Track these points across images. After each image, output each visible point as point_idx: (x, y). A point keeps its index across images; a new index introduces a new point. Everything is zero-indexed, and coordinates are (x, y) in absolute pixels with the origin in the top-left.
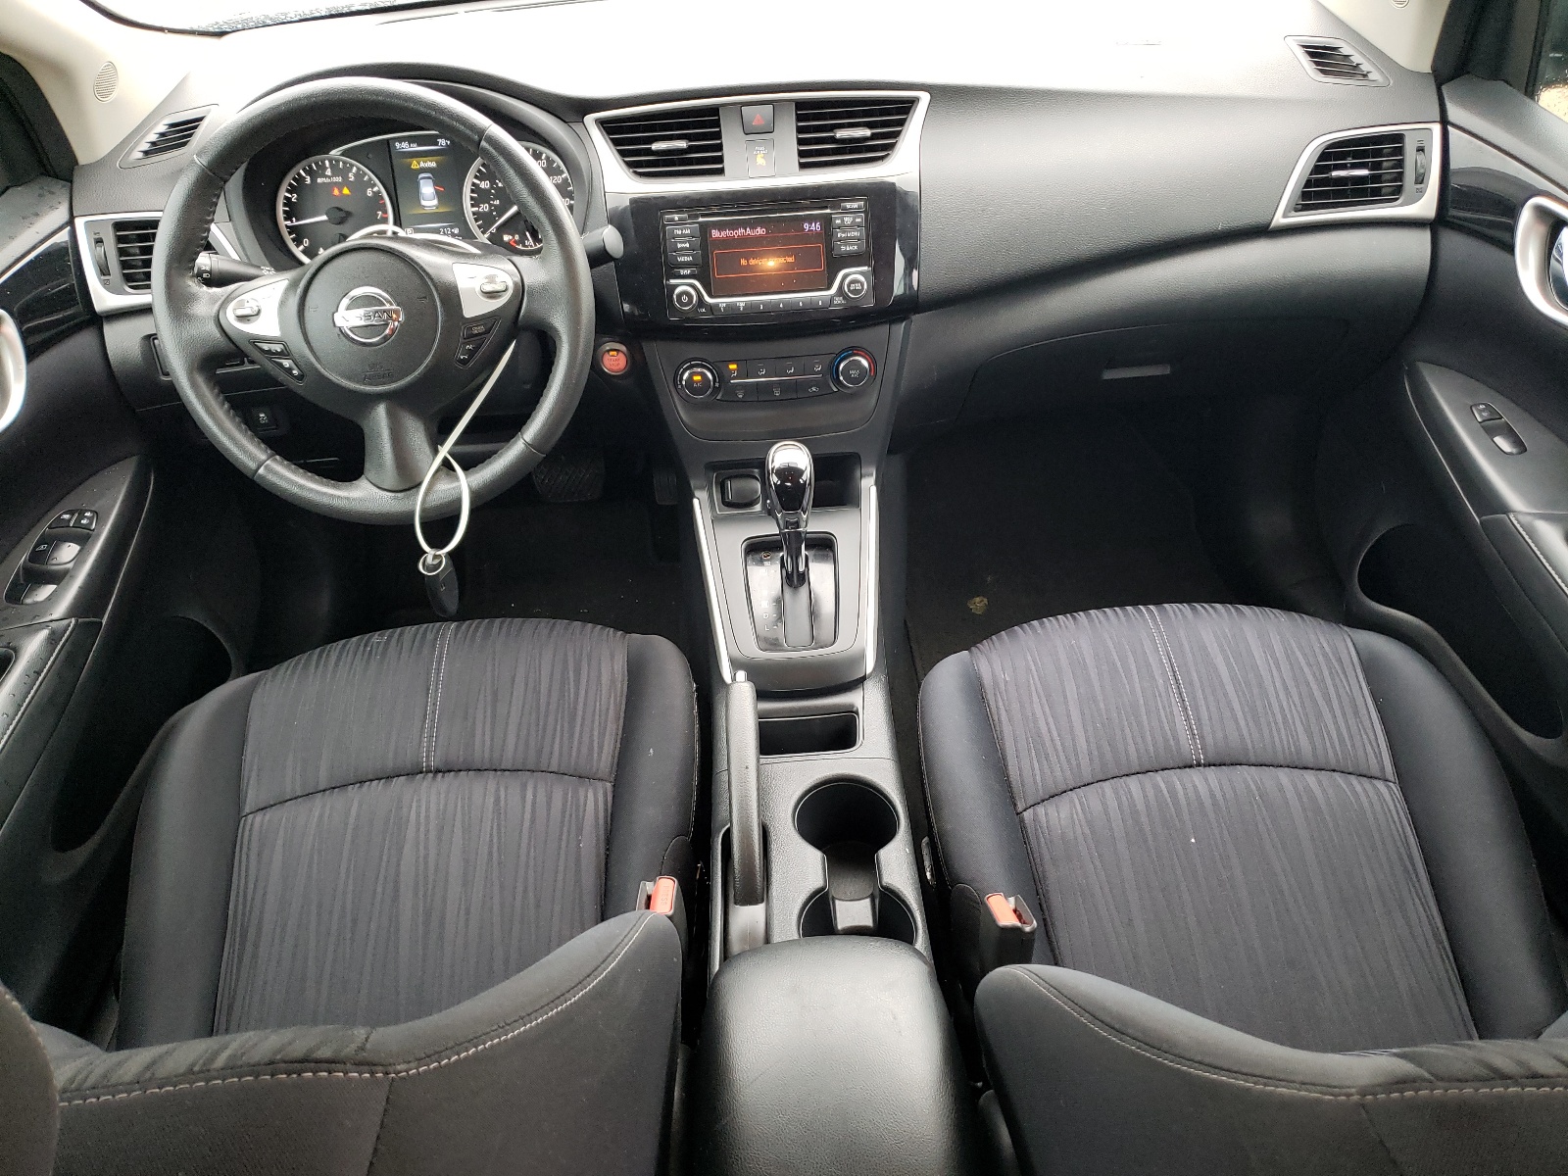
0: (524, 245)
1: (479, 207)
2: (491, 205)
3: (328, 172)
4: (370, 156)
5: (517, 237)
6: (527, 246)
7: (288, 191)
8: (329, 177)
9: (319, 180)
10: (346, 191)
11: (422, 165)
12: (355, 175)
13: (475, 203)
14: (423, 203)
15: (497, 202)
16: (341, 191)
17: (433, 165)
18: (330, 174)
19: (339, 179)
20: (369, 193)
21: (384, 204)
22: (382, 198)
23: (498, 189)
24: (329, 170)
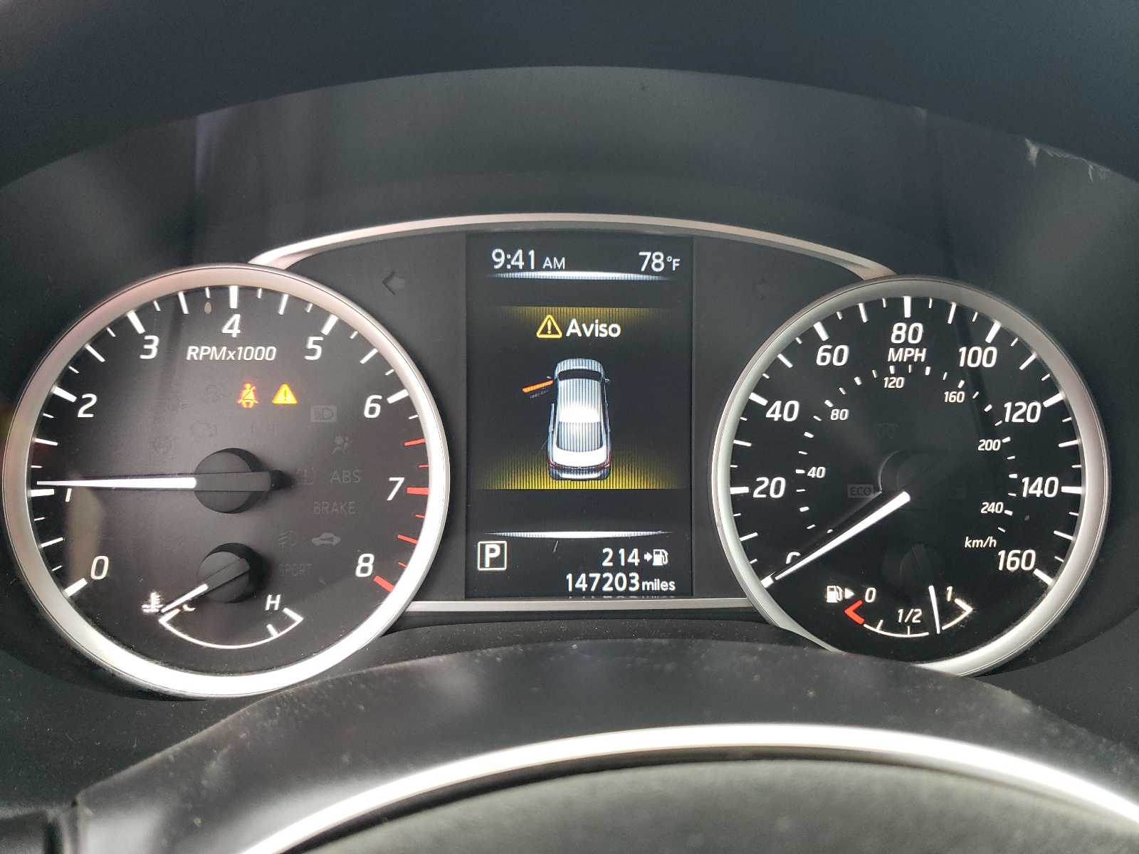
0: (892, 625)
1: (753, 485)
2: (793, 482)
3: (233, 326)
4: (396, 283)
5: (871, 594)
6: (901, 628)
7: (66, 381)
8: (232, 343)
9: (193, 352)
10: (285, 396)
11: (574, 328)
12: (326, 343)
13: (742, 470)
14: (559, 456)
15: (817, 472)
16: (266, 393)
17: (608, 331)
18: (235, 332)
19: (268, 353)
20: (371, 408)
21: (421, 453)
22: (416, 429)
23: (827, 430)
24: (236, 318)
